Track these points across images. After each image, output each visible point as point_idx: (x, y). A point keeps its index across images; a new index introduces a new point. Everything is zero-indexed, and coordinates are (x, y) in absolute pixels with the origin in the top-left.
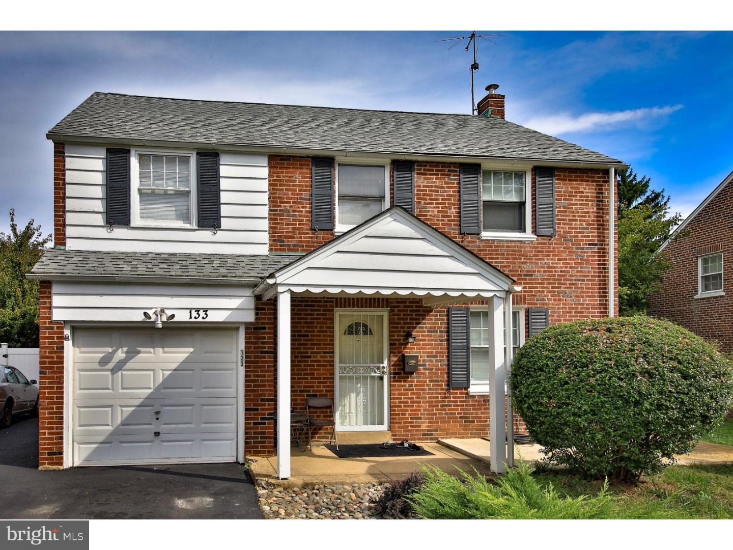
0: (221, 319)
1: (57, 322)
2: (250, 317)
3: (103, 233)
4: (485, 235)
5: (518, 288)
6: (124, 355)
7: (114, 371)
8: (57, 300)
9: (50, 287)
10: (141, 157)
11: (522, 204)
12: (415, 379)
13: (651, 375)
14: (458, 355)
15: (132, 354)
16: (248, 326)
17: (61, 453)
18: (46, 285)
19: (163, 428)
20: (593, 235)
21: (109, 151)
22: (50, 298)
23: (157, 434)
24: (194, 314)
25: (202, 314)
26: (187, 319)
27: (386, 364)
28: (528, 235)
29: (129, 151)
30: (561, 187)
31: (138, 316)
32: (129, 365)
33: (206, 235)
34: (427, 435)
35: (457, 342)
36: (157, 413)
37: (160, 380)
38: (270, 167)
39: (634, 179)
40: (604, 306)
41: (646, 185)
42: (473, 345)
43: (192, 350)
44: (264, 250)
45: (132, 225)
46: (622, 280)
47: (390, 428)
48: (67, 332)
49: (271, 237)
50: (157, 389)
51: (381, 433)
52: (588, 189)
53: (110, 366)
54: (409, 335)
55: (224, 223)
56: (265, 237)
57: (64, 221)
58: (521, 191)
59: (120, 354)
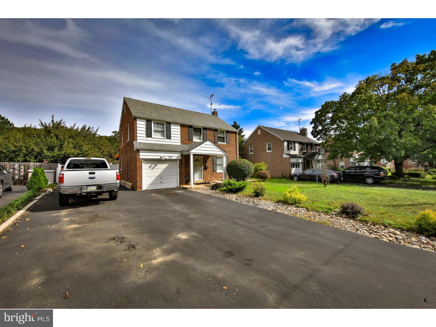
0: (175, 158)
1: (141, 159)
2: (180, 158)
3: (146, 139)
4: (219, 143)
5: (227, 154)
6: (154, 166)
7: (152, 169)
8: (141, 154)
9: (139, 151)
10: (154, 123)
11: (224, 137)
12: (207, 170)
13: (245, 167)
14: (215, 165)
15: (156, 165)
16: (180, 160)
17: (142, 187)
18: (138, 151)
19: (162, 181)
20: (235, 144)
21: (147, 121)
22: (139, 153)
23: (161, 182)
24: (170, 157)
25: (171, 157)
26: (168, 158)
27: (202, 167)
28: (225, 143)
29: (151, 121)
30: (231, 135)
31: (159, 157)
32: (155, 168)
33: (168, 140)
34: (210, 181)
35: (215, 163)
36: (161, 178)
37: (162, 171)
38: (181, 127)
39: (237, 125)
40: (237, 158)
41: (239, 127)
42: (217, 163)
43: (168, 164)
44: (180, 144)
45: (152, 137)
46: (239, 151)
47: (203, 179)
48: (143, 161)
49: (181, 141)
50: (161, 173)
51: (202, 181)
52: (234, 135)
53: (151, 168)
54: (206, 161)
55: (172, 138)
56: (180, 141)
57: (137, 135)
58: (224, 135)
59: (153, 166)
